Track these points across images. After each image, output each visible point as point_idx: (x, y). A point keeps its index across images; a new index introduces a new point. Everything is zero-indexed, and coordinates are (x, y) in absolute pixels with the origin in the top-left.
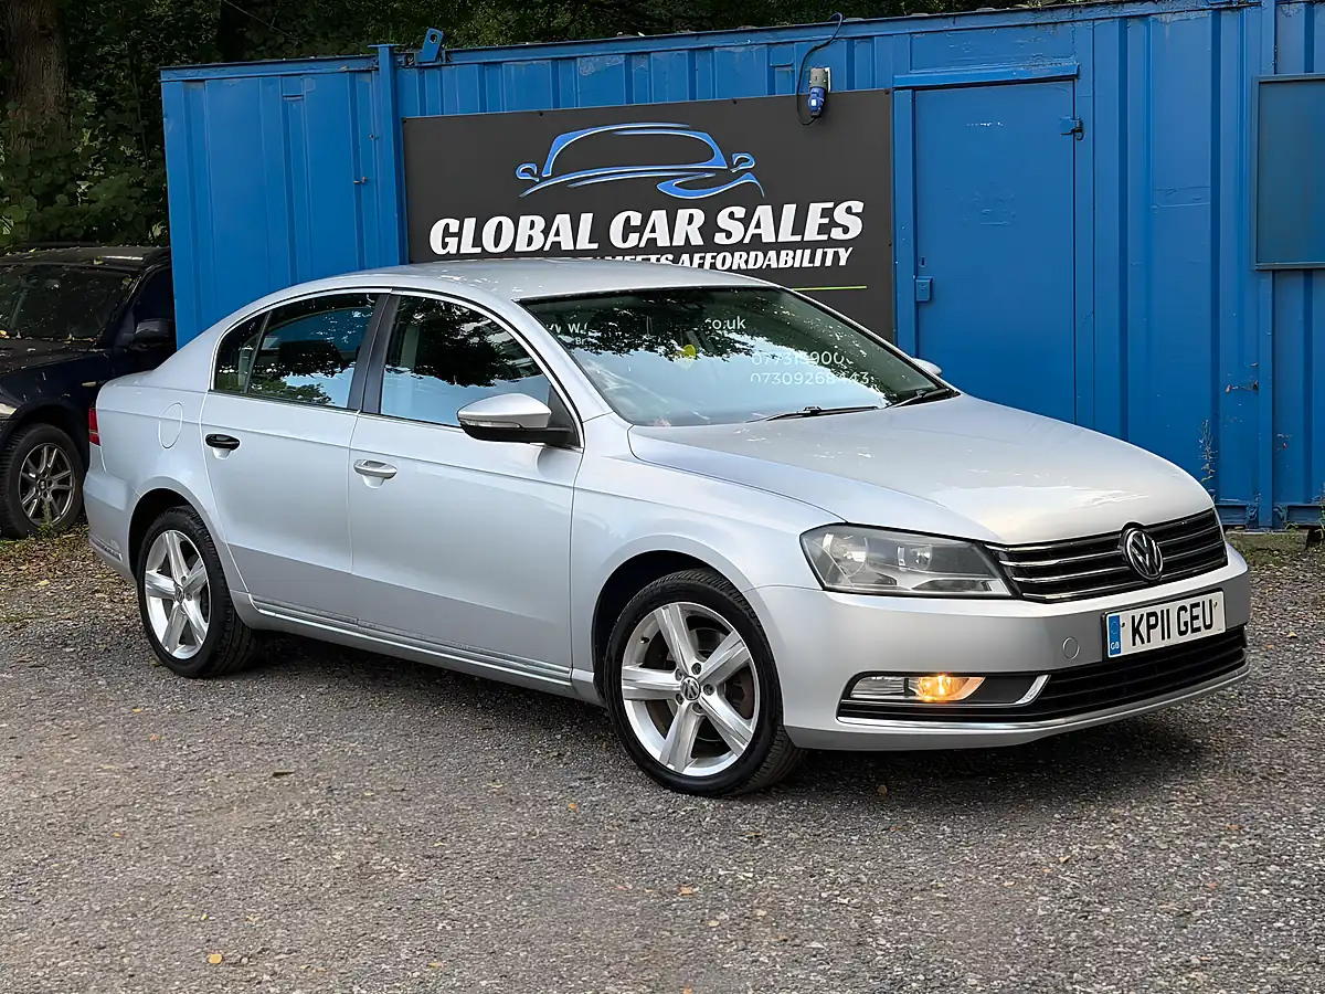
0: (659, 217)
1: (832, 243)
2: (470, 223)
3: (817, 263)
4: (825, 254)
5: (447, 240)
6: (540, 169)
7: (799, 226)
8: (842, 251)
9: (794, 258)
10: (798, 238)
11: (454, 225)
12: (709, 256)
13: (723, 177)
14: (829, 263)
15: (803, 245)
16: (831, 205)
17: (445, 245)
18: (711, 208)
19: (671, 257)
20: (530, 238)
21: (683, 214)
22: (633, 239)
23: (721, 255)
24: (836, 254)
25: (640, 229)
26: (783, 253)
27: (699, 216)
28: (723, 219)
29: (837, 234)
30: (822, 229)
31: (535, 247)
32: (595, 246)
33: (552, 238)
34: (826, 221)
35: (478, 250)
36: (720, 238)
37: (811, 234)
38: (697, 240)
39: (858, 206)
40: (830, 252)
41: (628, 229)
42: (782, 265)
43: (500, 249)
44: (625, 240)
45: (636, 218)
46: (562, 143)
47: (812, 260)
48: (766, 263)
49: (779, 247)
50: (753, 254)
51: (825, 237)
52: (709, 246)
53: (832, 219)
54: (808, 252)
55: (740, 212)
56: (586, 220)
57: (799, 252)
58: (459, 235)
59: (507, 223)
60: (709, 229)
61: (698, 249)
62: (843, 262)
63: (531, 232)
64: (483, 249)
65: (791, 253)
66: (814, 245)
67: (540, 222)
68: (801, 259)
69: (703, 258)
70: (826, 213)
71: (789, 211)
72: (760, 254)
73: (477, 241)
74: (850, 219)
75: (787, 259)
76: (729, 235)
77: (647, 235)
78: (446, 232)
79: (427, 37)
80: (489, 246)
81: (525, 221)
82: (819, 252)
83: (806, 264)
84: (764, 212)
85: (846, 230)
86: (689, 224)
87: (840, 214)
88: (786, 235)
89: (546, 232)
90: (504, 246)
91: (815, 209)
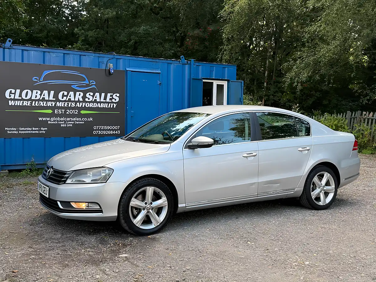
0: (72, 93)
1: (112, 102)
2: (18, 91)
3: (109, 107)
4: (111, 105)
5: (11, 95)
6: (39, 79)
7: (105, 98)
8: (114, 104)
9: (104, 105)
10: (105, 101)
11: (13, 91)
12: (84, 103)
13: (88, 85)
14: (112, 107)
15: (106, 102)
16: (112, 94)
17: (10, 96)
18: (85, 93)
19: (74, 103)
20: (36, 96)
21: (78, 93)
22: (65, 98)
23: (87, 104)
24: (113, 105)
25: (67, 96)
26: (102, 104)
27: (82, 94)
28: (87, 95)
29: (113, 100)
30: (110, 99)
31: (37, 98)
32: (54, 99)
33: (42, 96)
34: (111, 97)
35: (21, 98)
36: (87, 100)
37: (108, 100)
38: (81, 100)
39: (118, 95)
40: (112, 104)
41: (63, 96)
42: (101, 107)
43: (27, 98)
44: (62, 98)
45: (66, 93)
46: (46, 73)
47: (108, 106)
48: (98, 106)
49: (101, 102)
50: (94, 104)
51: (111, 101)
52: (84, 101)
53: (112, 97)
54: (107, 104)
55: (92, 94)
56: (52, 93)
57: (105, 104)
58: (15, 94)
59: (29, 92)
60: (84, 97)
61: (81, 102)
62: (115, 107)
63: (36, 95)
64: (22, 98)
65: (103, 104)
66: (108, 103)
67: (39, 92)
68: (106, 106)
69: (82, 104)
70: (111, 96)
71: (103, 95)
72: (96, 104)
73: (20, 96)
74: (116, 98)
75: (102, 105)
76: (89, 99)
77: (68, 97)
78: (11, 92)
79: (8, 41)
80: (24, 97)
81: (35, 91)
82: (110, 104)
83: (107, 107)
84: (97, 94)
85: (115, 100)
86: (79, 96)
87: (114, 96)
88: (102, 100)
89: (41, 95)
90: (28, 97)
91: (109, 95)
